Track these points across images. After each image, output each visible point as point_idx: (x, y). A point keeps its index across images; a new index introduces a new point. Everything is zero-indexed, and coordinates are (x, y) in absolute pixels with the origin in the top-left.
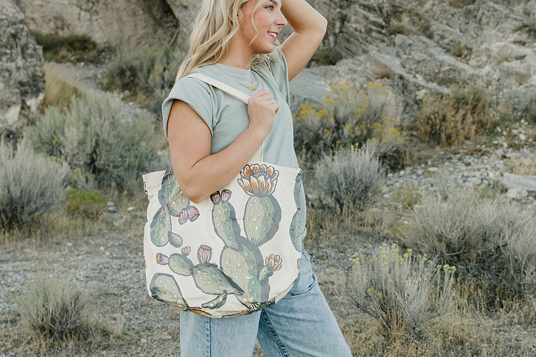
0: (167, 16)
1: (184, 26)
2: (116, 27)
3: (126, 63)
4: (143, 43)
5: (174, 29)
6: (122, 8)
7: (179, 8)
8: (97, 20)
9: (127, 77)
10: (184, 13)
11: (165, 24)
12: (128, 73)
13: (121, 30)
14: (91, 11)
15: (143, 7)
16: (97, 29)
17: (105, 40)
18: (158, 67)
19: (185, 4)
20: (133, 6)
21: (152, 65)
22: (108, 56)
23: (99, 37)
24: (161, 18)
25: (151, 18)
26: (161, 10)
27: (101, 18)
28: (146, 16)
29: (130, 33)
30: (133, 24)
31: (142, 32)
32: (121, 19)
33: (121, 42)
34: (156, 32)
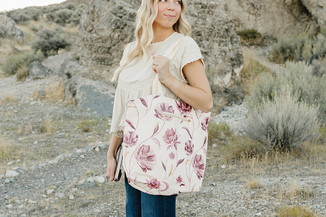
0: (302, 14)
1: (321, 19)
2: (271, 23)
4: (288, 32)
5: (307, 23)
6: (275, 11)
7: (315, 9)
8: (260, 19)
9: (287, 54)
10: (320, 10)
11: (301, 20)
12: (288, 51)
13: (274, 25)
14: (256, 14)
15: (287, 10)
16: (260, 25)
17: (264, 32)
18: (308, 46)
19: (321, 5)
20: (281, 10)
22: (269, 41)
23: (261, 30)
24: (299, 16)
25: (292, 17)
26: (298, 11)
27: (262, 18)
28: (290, 15)
29: (280, 26)
30: (281, 21)
31: (287, 25)
32: (274, 18)
33: (274, 32)
34: (295, 25)
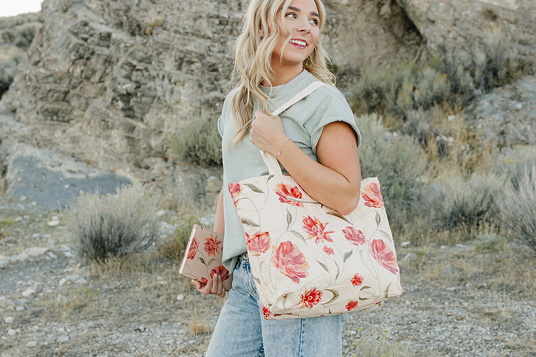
0: (409, 34)
1: (432, 42)
2: (356, 48)
3: (372, 85)
4: (385, 63)
5: (417, 47)
6: (363, 29)
7: (425, 24)
8: (337, 42)
9: (373, 100)
10: (431, 27)
11: (406, 42)
12: (375, 95)
13: (362, 52)
14: (331, 34)
15: (384, 26)
16: (337, 51)
17: (345, 63)
18: (407, 87)
19: (432, 18)
20: (373, 26)
21: (400, 86)
22: (350, 79)
24: (403, 36)
25: (392, 37)
26: (402, 27)
27: (341, 40)
28: (388, 35)
29: (371, 54)
30: (374, 44)
31: (383, 52)
32: (361, 40)
33: (362, 63)
34: (398, 51)
